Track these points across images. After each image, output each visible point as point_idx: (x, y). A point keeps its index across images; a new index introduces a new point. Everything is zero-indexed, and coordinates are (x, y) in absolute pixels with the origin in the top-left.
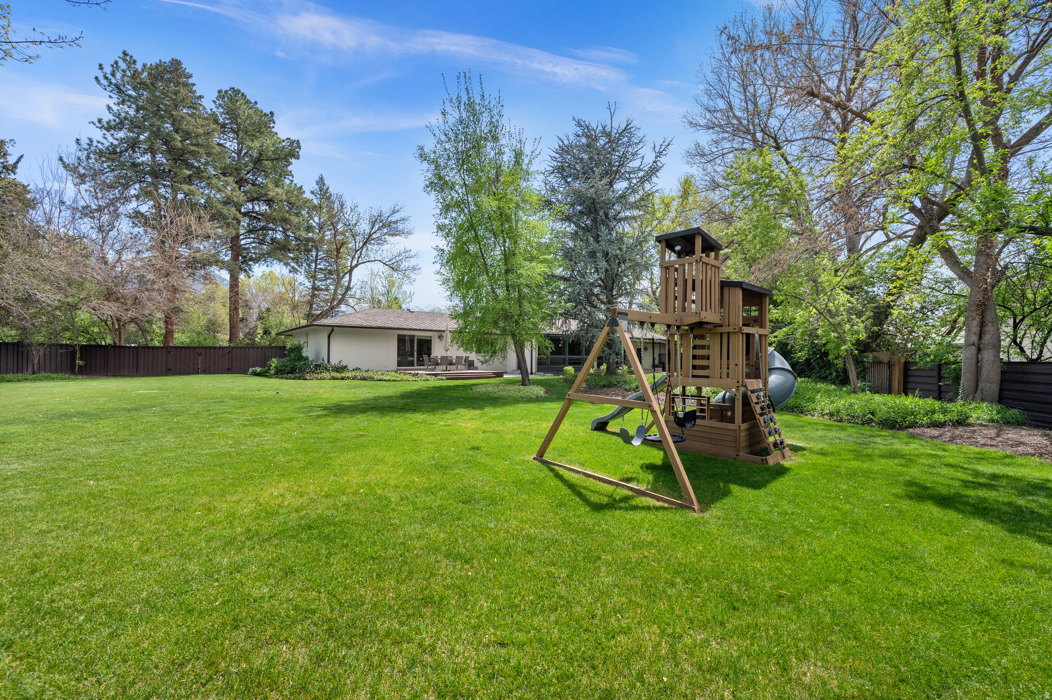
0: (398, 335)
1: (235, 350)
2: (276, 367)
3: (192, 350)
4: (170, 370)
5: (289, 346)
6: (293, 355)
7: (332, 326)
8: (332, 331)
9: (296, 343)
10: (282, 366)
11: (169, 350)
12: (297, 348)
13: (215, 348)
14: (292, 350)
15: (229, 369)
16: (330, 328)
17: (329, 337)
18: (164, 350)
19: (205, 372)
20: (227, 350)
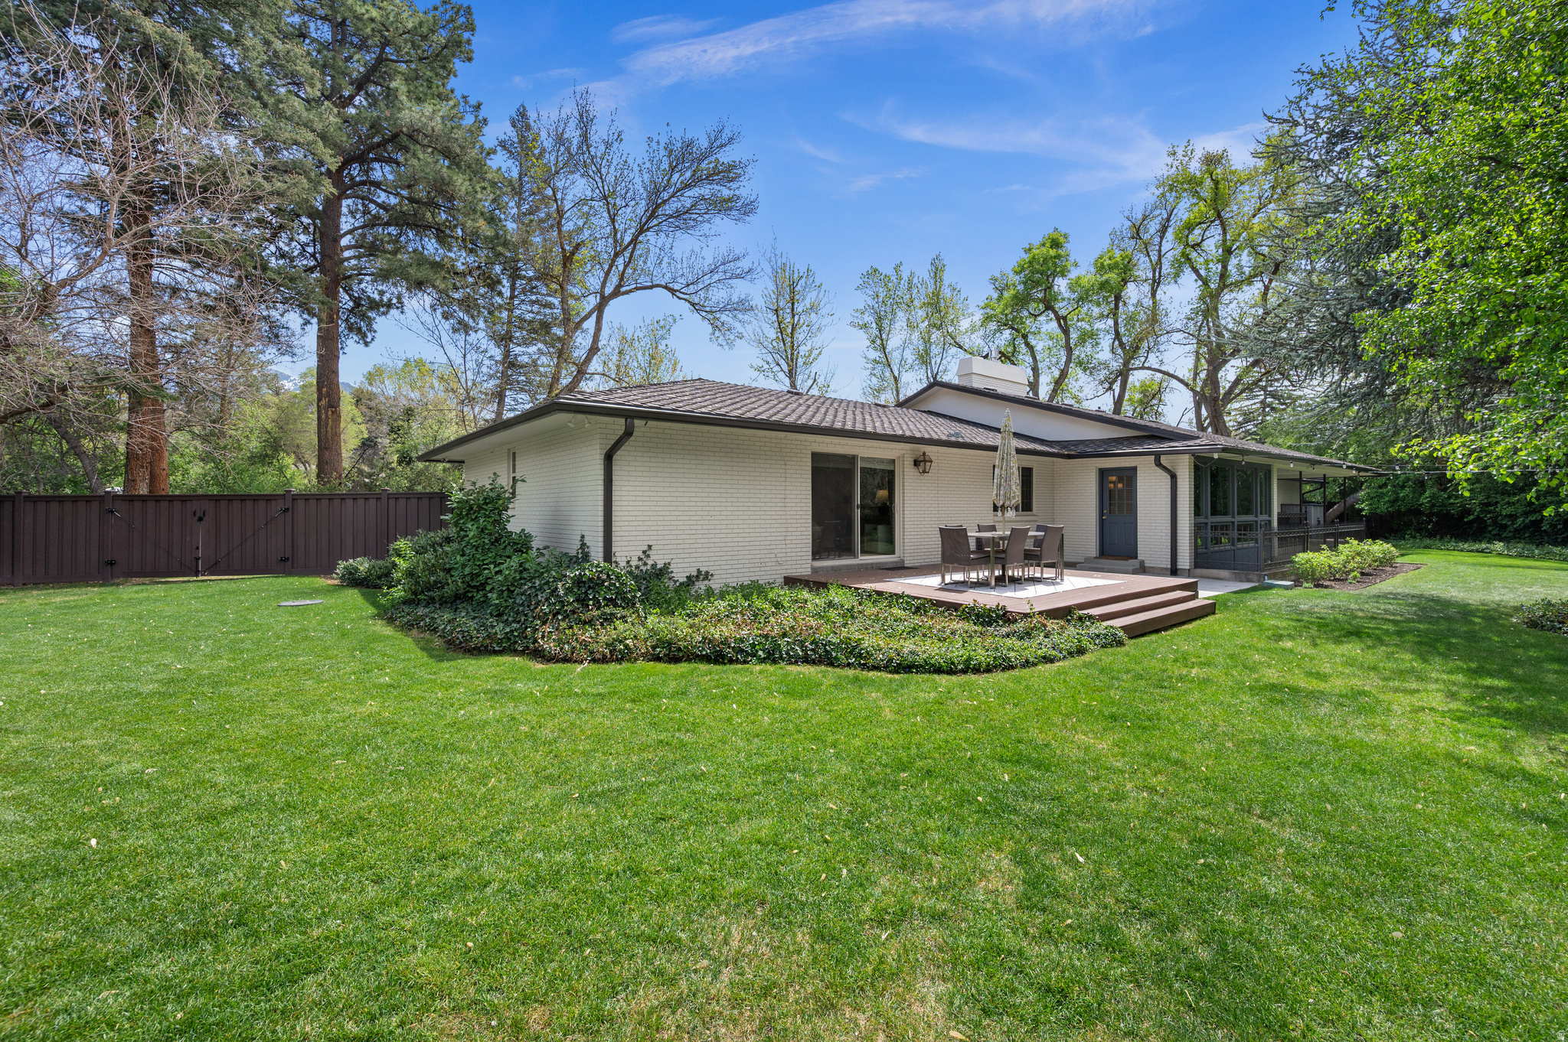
0: (816, 456)
1: (301, 503)
2: (410, 573)
3: (177, 505)
4: (111, 563)
5: (457, 496)
6: (472, 530)
7: (630, 415)
8: (628, 433)
9: (484, 481)
10: (431, 569)
11: (109, 506)
12: (488, 501)
13: (243, 498)
14: (469, 510)
15: (284, 560)
16: (619, 425)
17: (609, 458)
18: (95, 505)
19: (219, 566)
20: (280, 505)
